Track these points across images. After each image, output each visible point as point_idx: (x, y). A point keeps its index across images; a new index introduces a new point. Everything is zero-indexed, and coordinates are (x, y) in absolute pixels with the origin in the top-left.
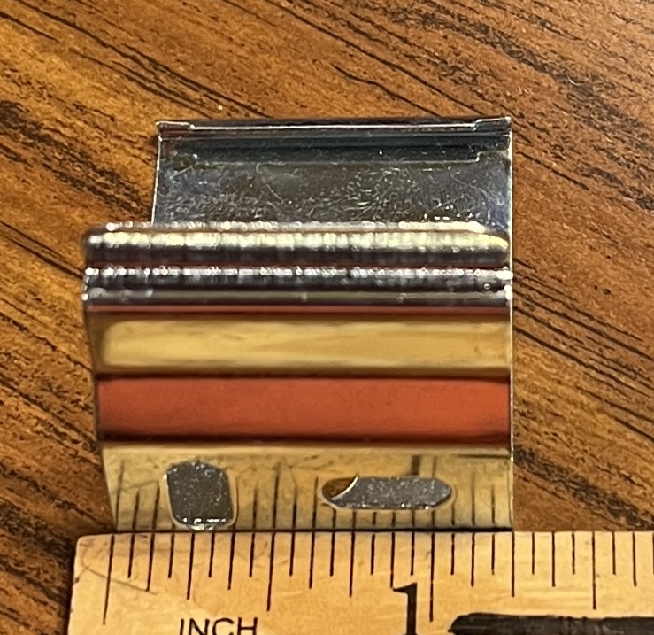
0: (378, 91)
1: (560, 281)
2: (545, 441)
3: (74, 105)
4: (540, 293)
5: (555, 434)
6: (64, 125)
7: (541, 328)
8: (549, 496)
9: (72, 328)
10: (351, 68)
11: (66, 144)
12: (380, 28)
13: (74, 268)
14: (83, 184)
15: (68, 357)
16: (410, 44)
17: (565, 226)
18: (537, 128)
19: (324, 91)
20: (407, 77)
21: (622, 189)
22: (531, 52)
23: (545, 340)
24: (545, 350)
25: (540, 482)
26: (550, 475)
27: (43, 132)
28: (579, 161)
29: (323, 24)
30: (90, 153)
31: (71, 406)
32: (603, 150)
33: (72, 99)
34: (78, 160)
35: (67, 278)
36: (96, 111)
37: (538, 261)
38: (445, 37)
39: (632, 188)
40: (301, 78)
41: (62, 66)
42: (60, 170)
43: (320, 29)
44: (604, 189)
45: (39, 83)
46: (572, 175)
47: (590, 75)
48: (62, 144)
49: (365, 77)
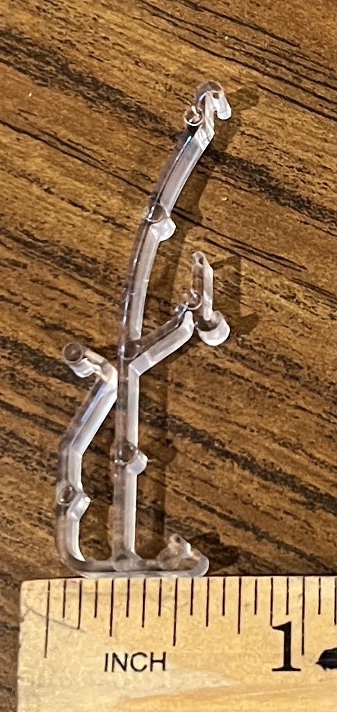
1: (320, 55)
2: (319, 191)
4: (305, 67)
5: (325, 184)
7: (309, 96)
8: (324, 234)
23: (312, 106)
24: (313, 115)
25: (317, 223)
26: (324, 217)
37: (301, 39)
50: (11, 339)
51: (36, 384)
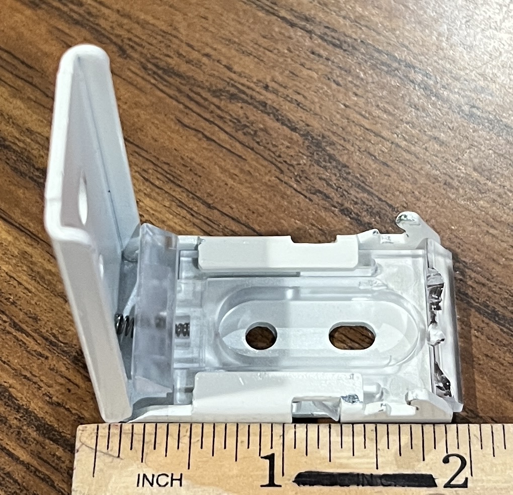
0: (200, 135)
3: (27, 129)
6: (19, 140)
9: (11, 257)
10: (186, 121)
11: (19, 151)
12: (206, 99)
13: (16, 222)
14: (26, 175)
15: (7, 273)
16: (222, 110)
17: (297, 221)
18: (288, 164)
19: (169, 133)
20: (217, 129)
21: (332, 202)
22: (289, 120)
27: (7, 143)
28: (309, 185)
29: (174, 95)
30: (32, 157)
31: (5, 301)
32: (324, 180)
33: (26, 126)
34: (26, 162)
35: (11, 228)
36: (39, 134)
38: (242, 108)
39: (338, 203)
40: (157, 124)
41: (22, 106)
42: (14, 166)
43: (171, 97)
44: (322, 202)
45: (8, 115)
46: (304, 192)
47: (321, 136)
48: (17, 151)
49: (194, 127)
50: (25, 407)
51: (35, 442)
